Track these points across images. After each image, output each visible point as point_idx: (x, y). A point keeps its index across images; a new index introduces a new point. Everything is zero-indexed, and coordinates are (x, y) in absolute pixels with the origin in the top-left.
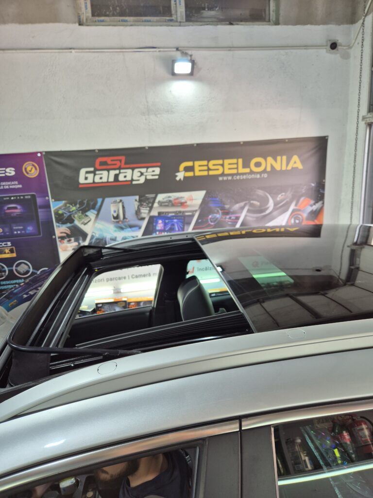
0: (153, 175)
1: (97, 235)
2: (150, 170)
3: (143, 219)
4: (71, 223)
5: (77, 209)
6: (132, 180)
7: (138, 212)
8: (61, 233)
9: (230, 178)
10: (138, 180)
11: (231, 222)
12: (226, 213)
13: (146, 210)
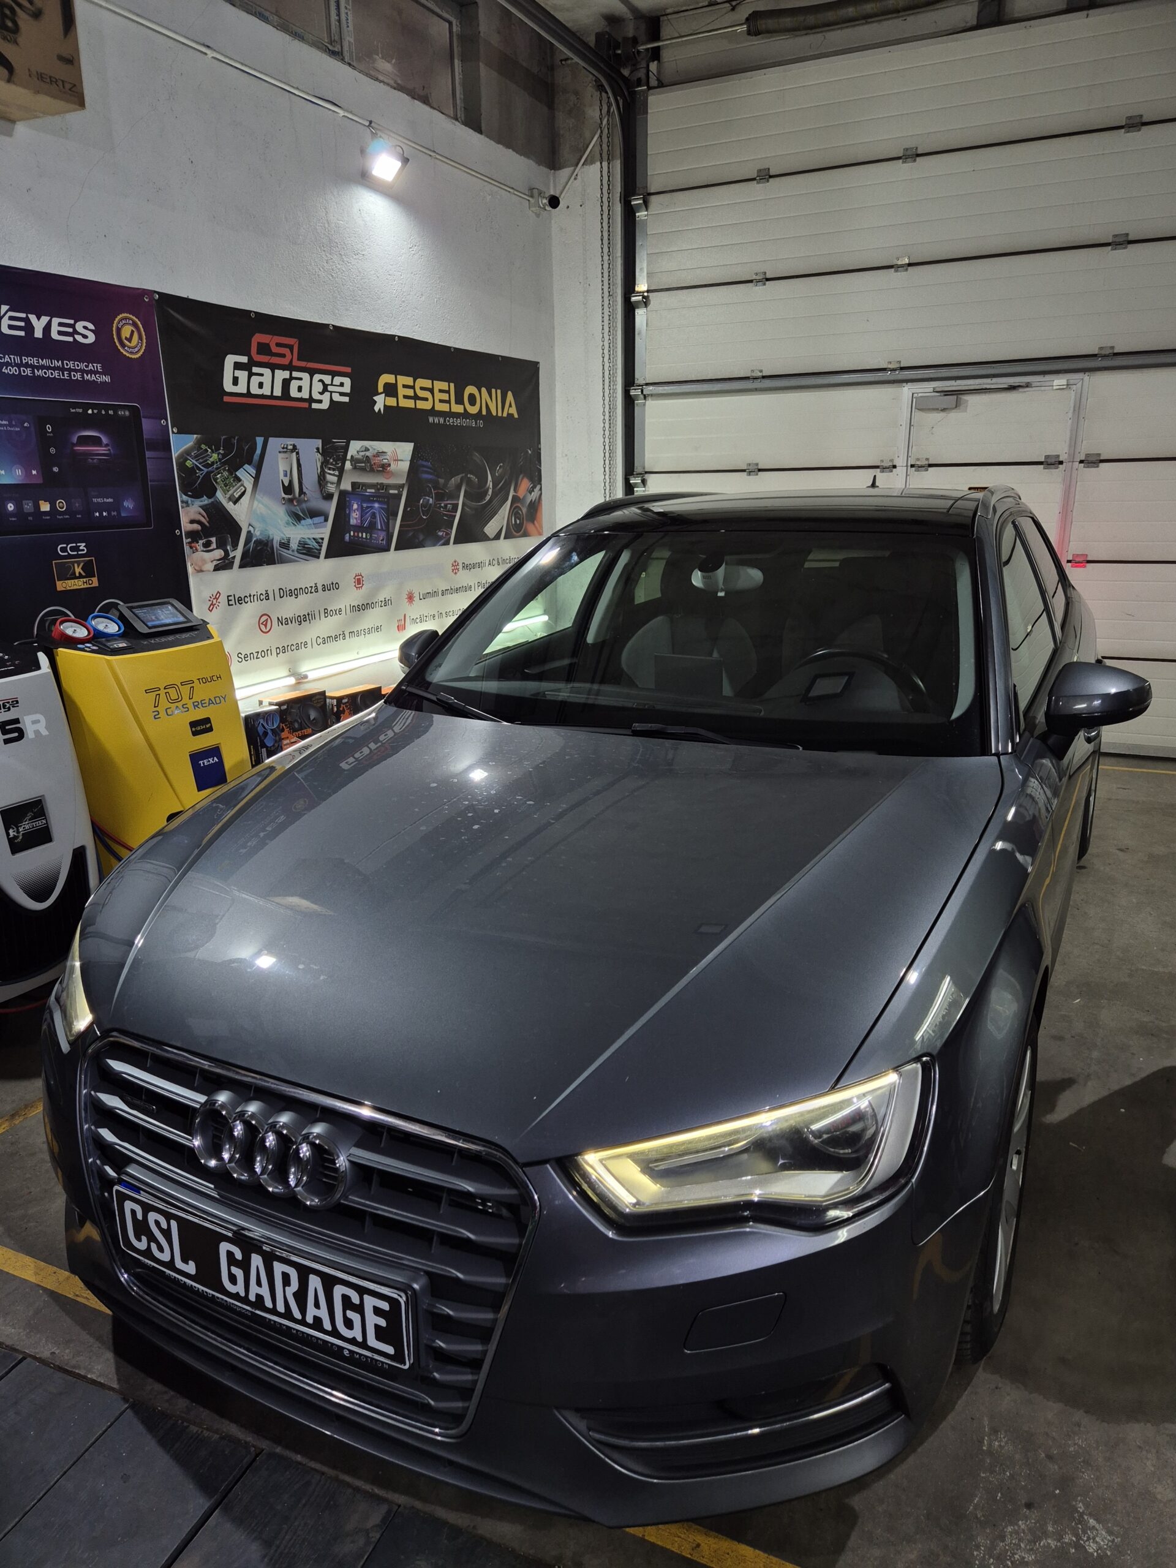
0: (342, 394)
1: (257, 534)
2: (338, 380)
3: (329, 497)
4: (209, 497)
5: (220, 460)
6: (311, 400)
9: (442, 420)
10: (320, 401)
11: (446, 515)
12: (440, 497)
13: (334, 475)
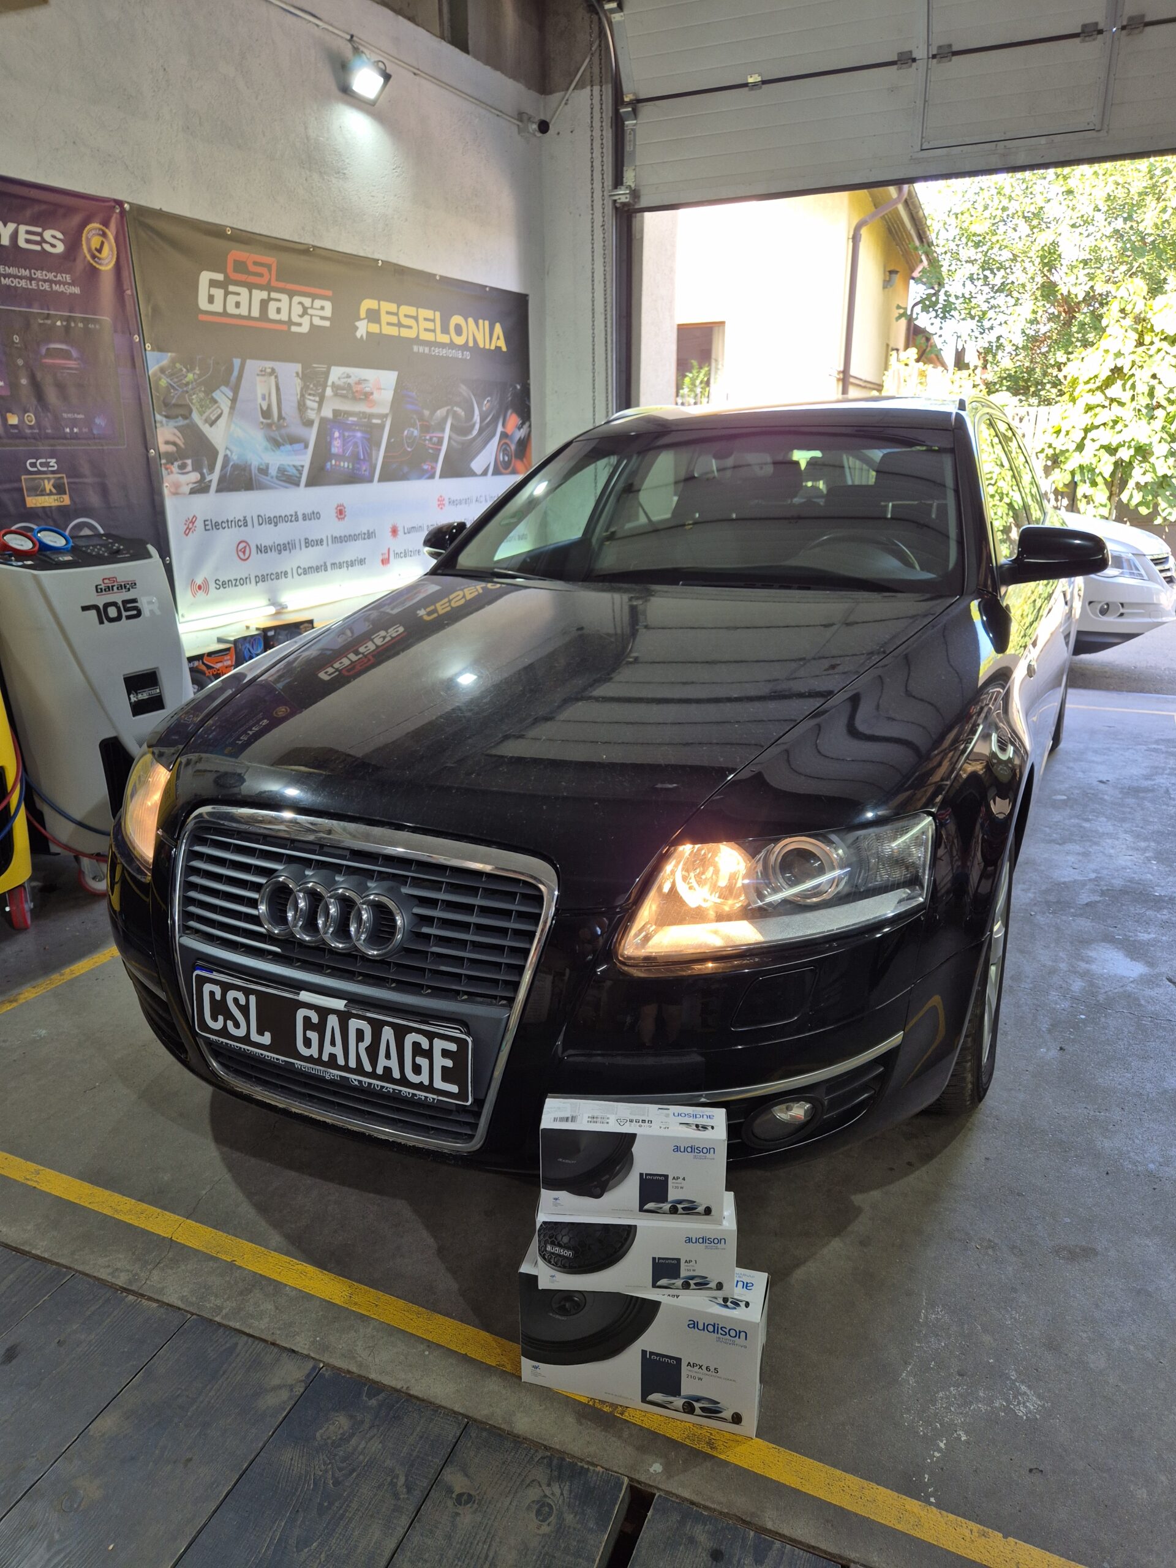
0: (322, 318)
1: (234, 458)
2: (318, 303)
3: (309, 423)
4: (185, 417)
5: (195, 380)
6: (290, 322)
7: (302, 407)
8: (167, 443)
9: (427, 350)
10: (300, 325)
11: (432, 448)
12: (426, 429)
13: (314, 401)
